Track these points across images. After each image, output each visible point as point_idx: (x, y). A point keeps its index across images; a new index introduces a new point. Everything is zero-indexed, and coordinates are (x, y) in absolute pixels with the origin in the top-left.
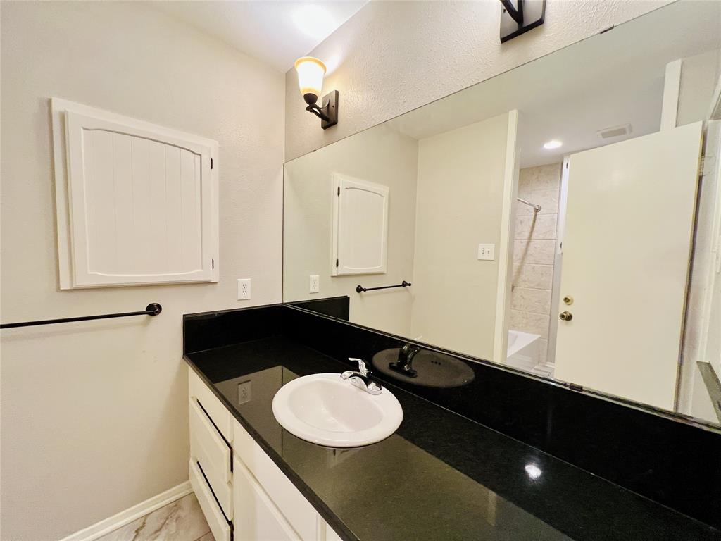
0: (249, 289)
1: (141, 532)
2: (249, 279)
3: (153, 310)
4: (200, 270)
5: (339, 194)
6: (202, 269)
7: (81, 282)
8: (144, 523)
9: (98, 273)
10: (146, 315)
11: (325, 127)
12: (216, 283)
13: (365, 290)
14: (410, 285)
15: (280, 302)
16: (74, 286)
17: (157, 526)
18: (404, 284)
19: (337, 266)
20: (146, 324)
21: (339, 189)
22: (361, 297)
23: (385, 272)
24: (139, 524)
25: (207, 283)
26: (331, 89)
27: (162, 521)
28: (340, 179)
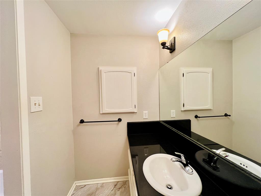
0: (147, 115)
1: (116, 186)
2: (147, 111)
3: (120, 120)
4: (131, 109)
5: (183, 76)
6: (132, 108)
7: (104, 112)
8: (117, 184)
9: (107, 110)
10: (117, 122)
11: (171, 52)
12: (136, 113)
13: (199, 117)
14: (230, 116)
15: (159, 120)
16: (103, 113)
17: (120, 187)
18: (226, 115)
19: (184, 106)
20: (118, 124)
21: (183, 74)
22: (198, 120)
23: (212, 109)
24: (116, 183)
25: (134, 113)
26: (172, 38)
27: (121, 186)
28: (184, 70)
